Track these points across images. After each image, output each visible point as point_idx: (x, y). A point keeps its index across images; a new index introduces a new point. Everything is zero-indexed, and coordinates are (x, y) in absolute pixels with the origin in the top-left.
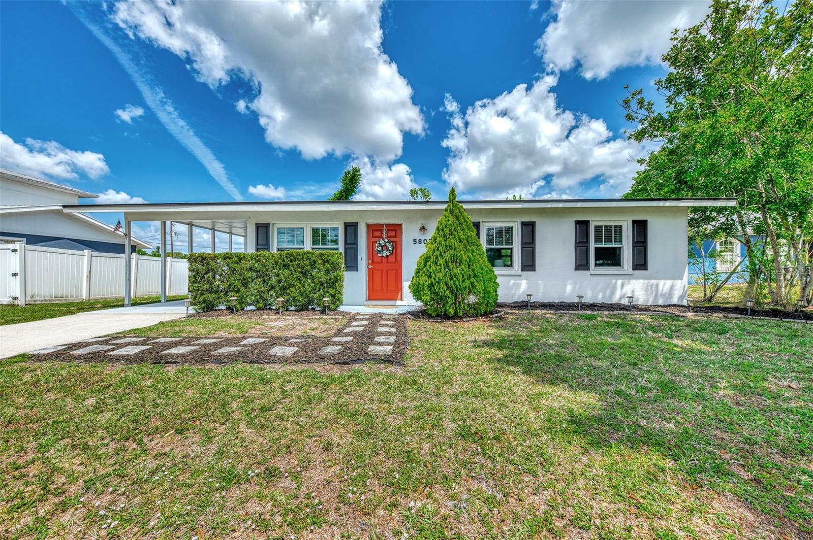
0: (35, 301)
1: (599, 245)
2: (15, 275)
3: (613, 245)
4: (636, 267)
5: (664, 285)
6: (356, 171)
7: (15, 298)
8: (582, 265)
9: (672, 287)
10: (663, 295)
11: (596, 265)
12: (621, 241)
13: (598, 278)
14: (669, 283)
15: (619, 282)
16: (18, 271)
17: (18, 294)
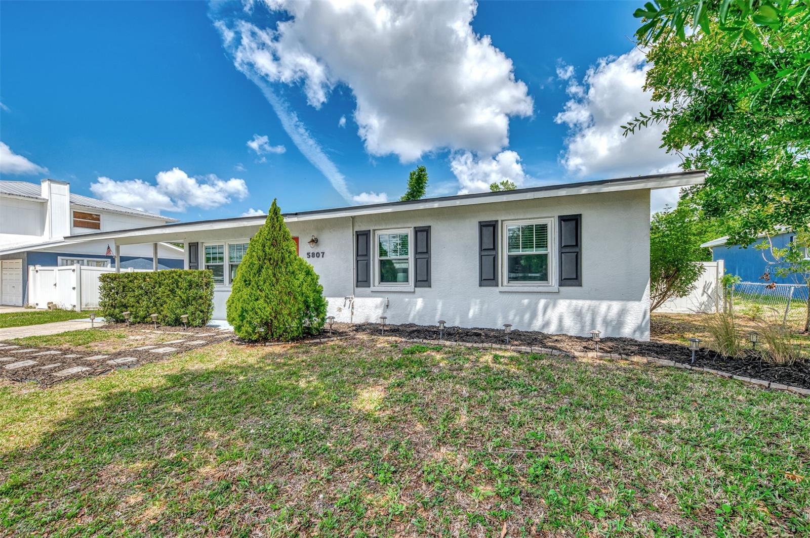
0: (89, 308)
1: (515, 253)
2: (74, 288)
3: (534, 252)
4: (564, 281)
5: (609, 308)
6: (421, 171)
7: (74, 306)
8: (488, 278)
9: (622, 313)
10: (606, 323)
11: (511, 279)
12: (545, 246)
13: (511, 297)
14: (616, 306)
15: (542, 302)
16: (75, 286)
17: (75, 304)
